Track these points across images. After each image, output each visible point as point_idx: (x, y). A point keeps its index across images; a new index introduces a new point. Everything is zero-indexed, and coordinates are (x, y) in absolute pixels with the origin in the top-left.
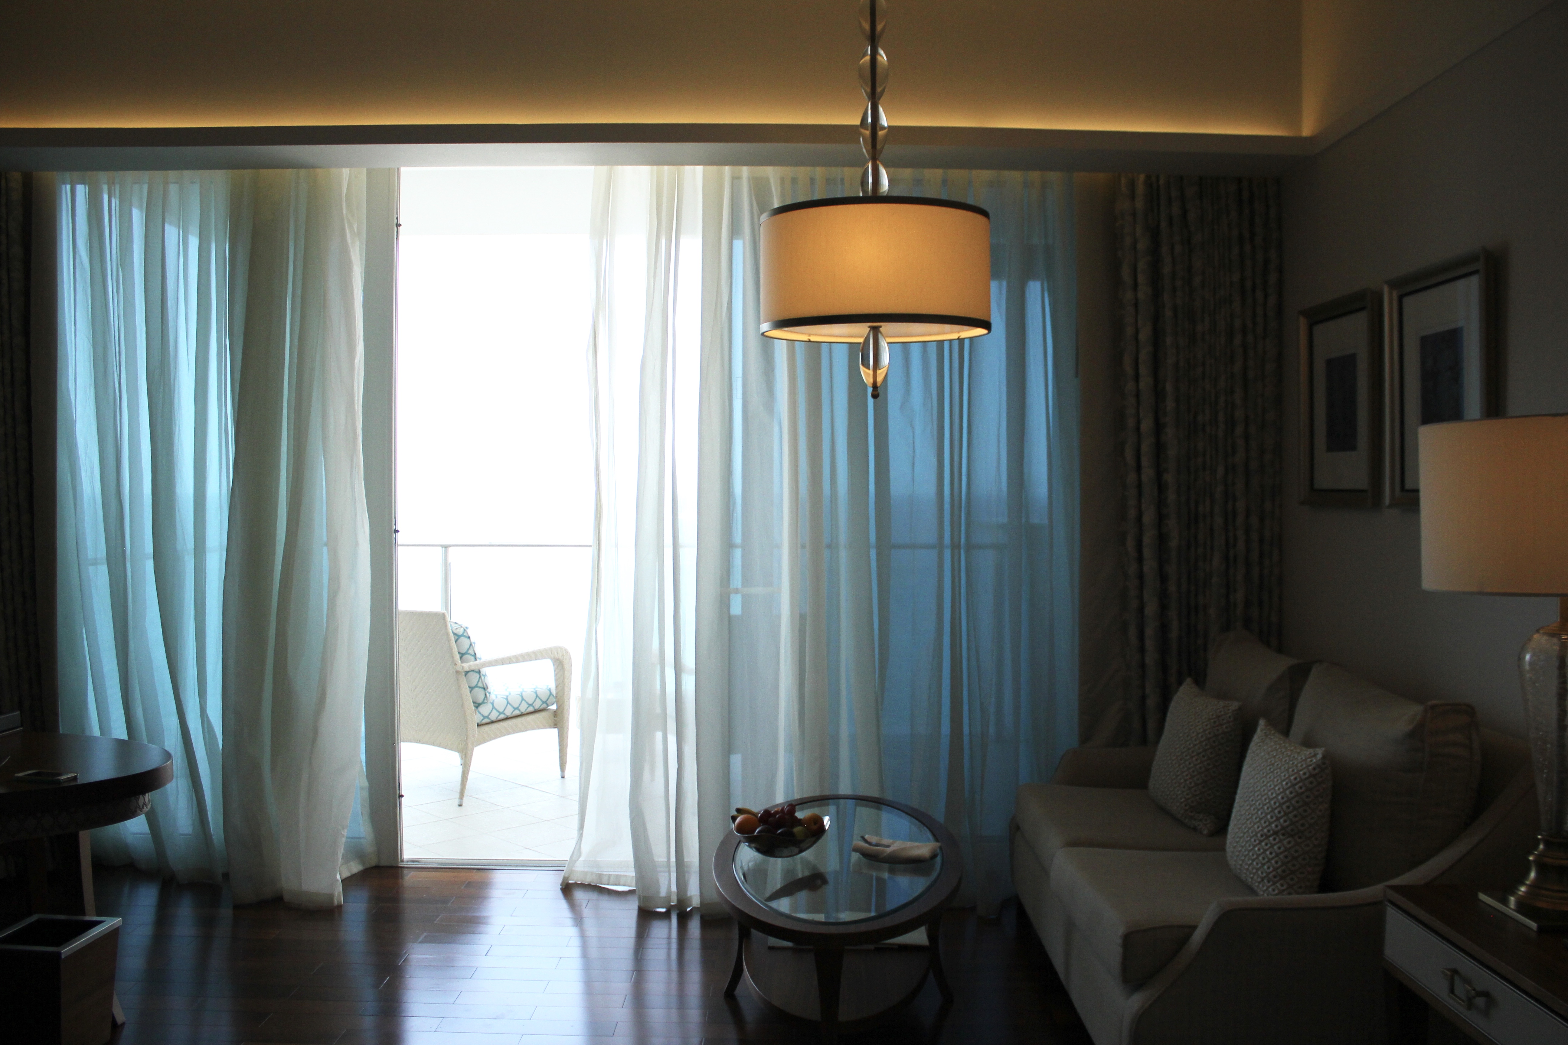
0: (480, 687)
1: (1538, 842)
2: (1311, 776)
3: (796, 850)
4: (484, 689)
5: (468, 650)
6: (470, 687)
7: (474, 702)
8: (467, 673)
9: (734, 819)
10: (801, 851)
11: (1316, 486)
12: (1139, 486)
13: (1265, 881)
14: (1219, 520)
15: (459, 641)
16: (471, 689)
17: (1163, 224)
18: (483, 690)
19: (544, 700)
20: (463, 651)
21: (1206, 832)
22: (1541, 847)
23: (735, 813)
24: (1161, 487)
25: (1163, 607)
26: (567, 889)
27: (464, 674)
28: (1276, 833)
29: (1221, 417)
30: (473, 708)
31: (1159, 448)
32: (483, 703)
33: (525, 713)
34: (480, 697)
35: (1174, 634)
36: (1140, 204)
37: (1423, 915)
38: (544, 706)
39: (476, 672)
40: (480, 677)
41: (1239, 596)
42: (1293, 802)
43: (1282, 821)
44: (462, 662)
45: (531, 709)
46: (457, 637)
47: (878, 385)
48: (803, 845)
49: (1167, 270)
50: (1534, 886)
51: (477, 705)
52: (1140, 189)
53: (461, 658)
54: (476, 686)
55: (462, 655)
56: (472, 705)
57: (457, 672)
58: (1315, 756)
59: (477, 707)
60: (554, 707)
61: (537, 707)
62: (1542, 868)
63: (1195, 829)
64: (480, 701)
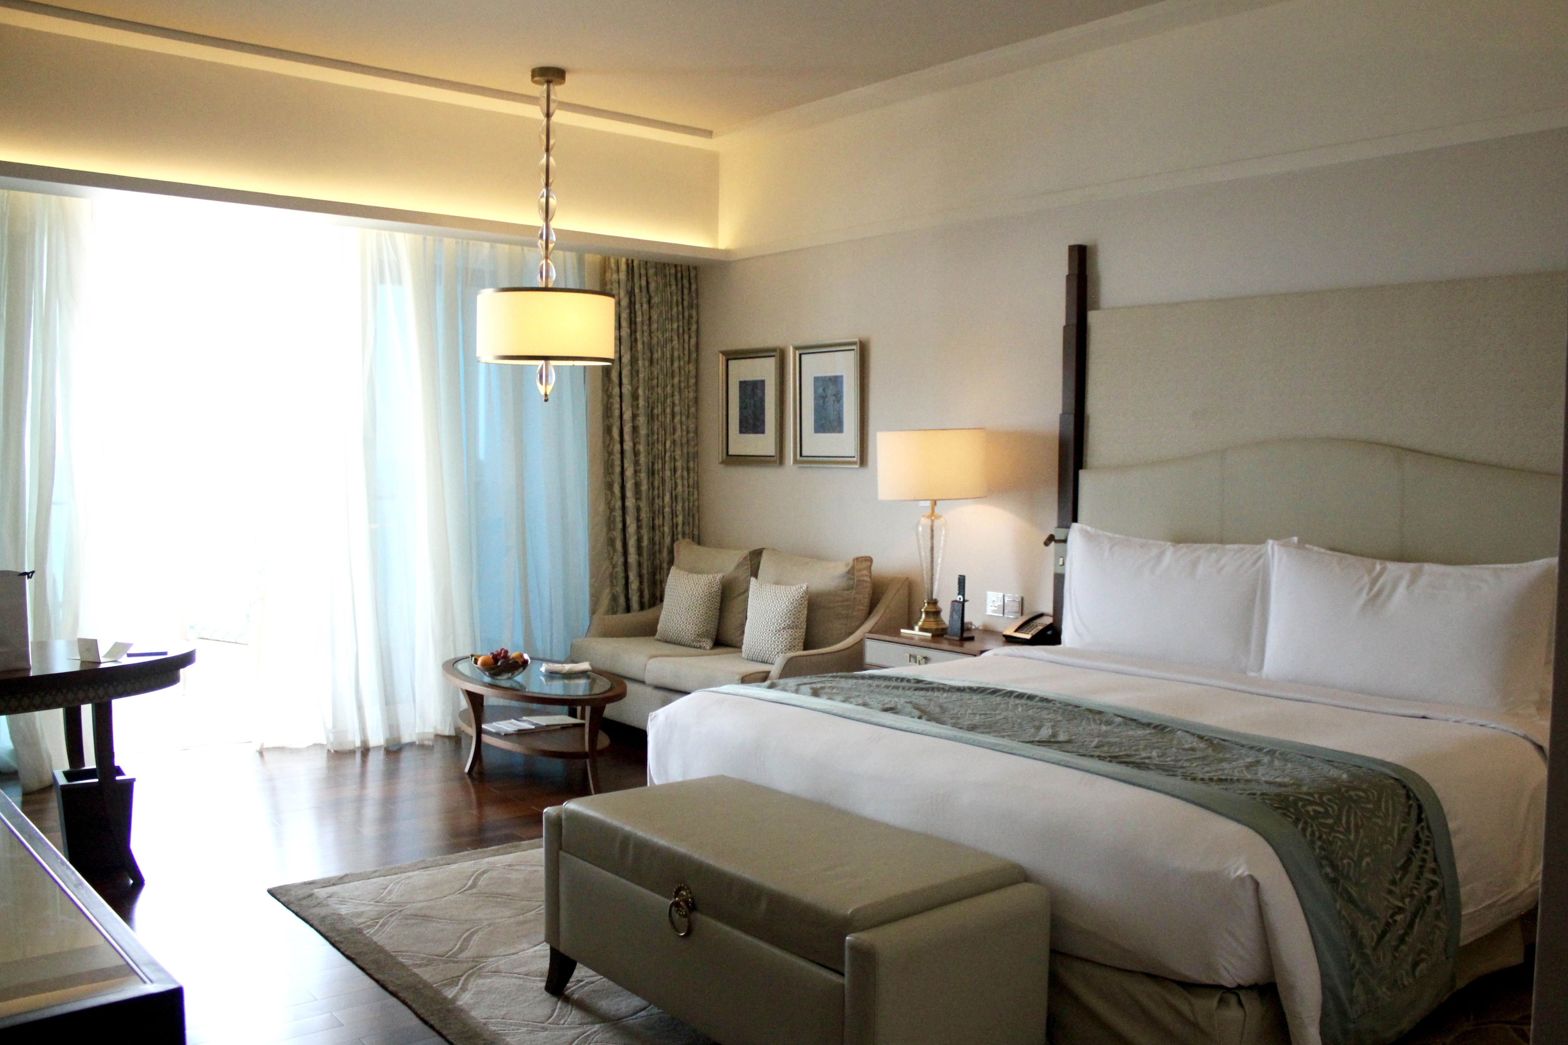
1: (925, 603)
2: (801, 597)
11: (730, 453)
12: (622, 452)
13: (780, 653)
14: (668, 473)
17: (637, 290)
21: (708, 648)
22: (926, 605)
24: (636, 454)
25: (639, 527)
26: (261, 753)
28: (784, 628)
29: (668, 411)
31: (635, 429)
35: (645, 543)
36: (623, 276)
37: (887, 638)
41: (680, 519)
42: (793, 611)
43: (787, 622)
47: (548, 393)
48: (516, 672)
49: (639, 319)
50: (925, 621)
52: (623, 267)
58: (801, 587)
62: (927, 613)
63: (700, 647)
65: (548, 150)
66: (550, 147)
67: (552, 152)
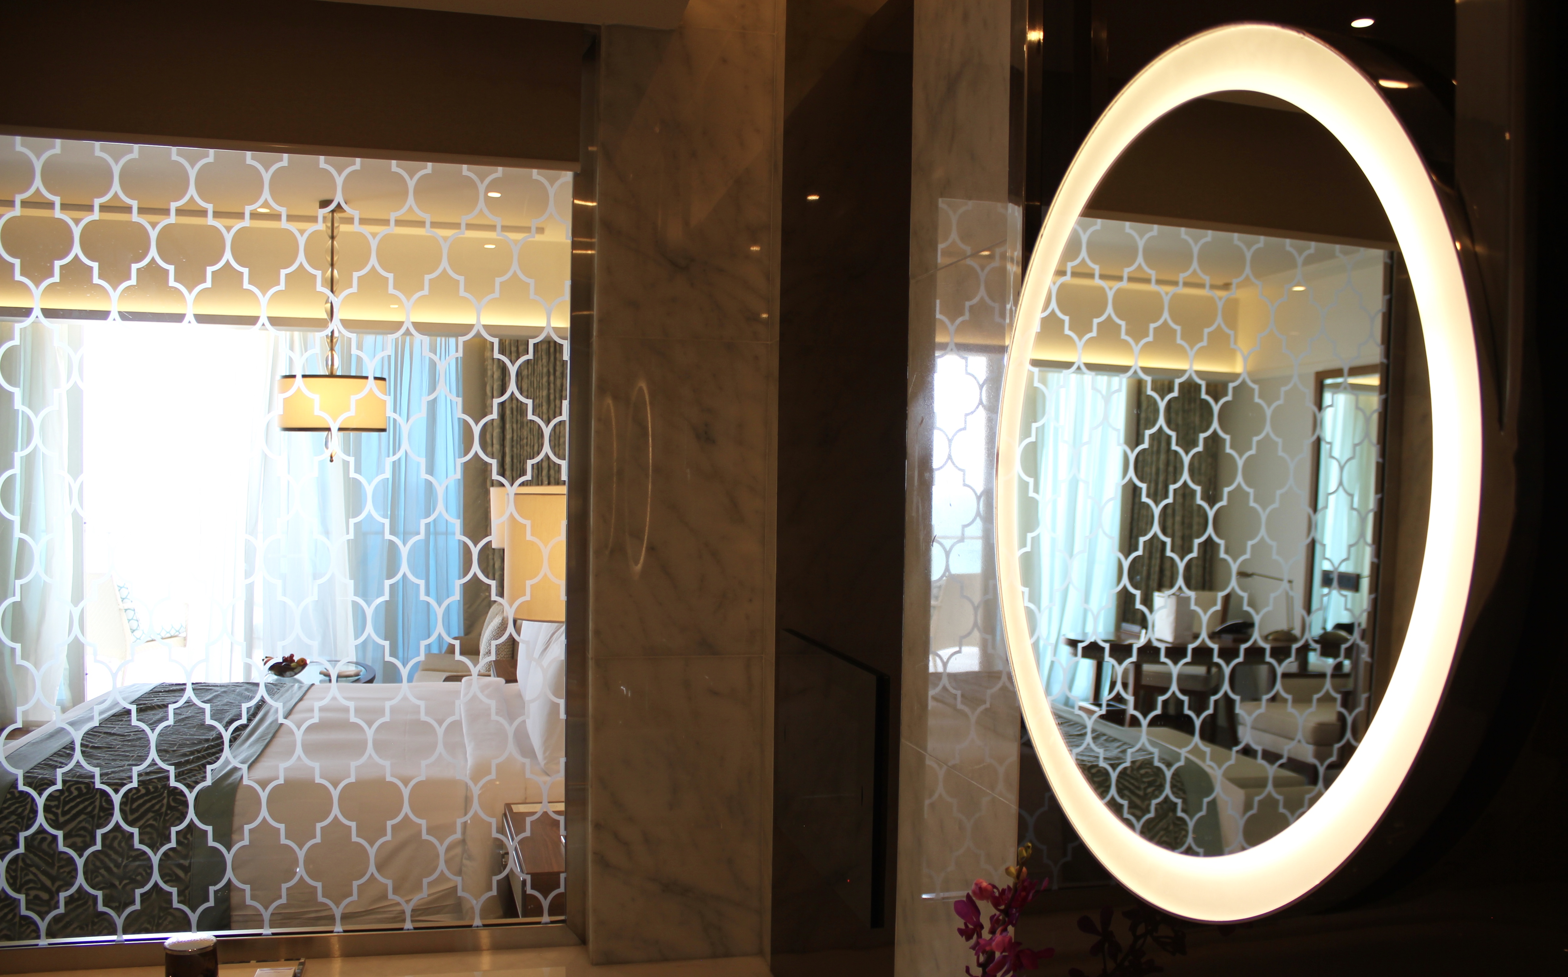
0: (134, 620)
3: (292, 673)
4: (138, 621)
5: (127, 596)
6: (128, 620)
7: (131, 629)
8: (126, 610)
9: (263, 660)
10: (296, 674)
15: (121, 590)
16: (129, 620)
18: (136, 622)
19: (177, 630)
20: (124, 597)
23: (265, 658)
27: (124, 611)
30: (131, 633)
32: (137, 629)
33: (165, 637)
34: (134, 625)
38: (177, 633)
39: (132, 610)
40: (135, 613)
44: (123, 603)
45: (169, 635)
46: (119, 588)
48: (296, 671)
51: (133, 631)
53: (122, 601)
54: (132, 619)
55: (123, 599)
56: (130, 631)
57: (120, 609)
59: (132, 632)
60: (183, 635)
61: (172, 635)
64: (135, 628)
65: (332, 265)
66: (334, 262)
67: (335, 266)
